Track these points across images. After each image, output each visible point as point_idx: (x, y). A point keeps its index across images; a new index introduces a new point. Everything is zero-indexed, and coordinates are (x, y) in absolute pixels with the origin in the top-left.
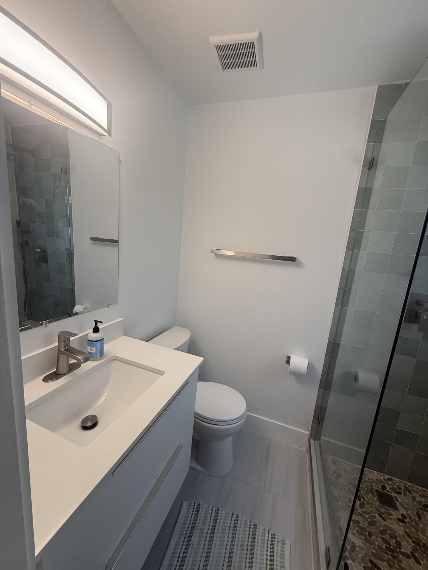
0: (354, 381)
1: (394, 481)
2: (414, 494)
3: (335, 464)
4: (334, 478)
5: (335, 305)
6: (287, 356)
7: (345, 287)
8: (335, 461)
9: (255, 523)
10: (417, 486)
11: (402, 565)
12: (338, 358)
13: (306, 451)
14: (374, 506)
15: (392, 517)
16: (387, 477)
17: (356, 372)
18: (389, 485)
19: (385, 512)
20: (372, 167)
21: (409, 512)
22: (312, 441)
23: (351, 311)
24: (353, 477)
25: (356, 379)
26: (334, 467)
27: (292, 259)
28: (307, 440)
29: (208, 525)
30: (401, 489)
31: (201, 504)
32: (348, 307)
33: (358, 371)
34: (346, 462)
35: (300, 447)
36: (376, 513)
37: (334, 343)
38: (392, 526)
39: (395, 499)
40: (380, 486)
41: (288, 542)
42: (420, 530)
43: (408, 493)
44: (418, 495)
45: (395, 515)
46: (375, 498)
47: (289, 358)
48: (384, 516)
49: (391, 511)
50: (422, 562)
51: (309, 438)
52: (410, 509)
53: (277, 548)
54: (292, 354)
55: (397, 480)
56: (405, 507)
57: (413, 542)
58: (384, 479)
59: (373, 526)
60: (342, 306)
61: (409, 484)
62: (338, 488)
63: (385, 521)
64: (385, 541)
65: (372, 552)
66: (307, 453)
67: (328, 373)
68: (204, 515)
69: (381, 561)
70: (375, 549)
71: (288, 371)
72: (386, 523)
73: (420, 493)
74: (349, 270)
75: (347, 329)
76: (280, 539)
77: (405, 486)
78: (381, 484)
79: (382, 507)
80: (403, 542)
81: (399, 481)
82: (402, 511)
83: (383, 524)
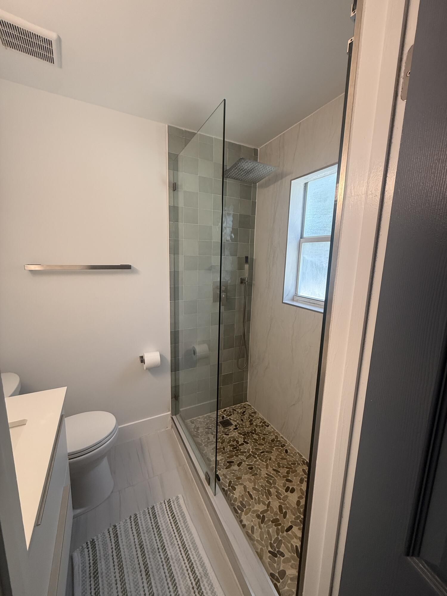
0: (193, 355)
1: (227, 410)
2: (237, 410)
3: (193, 423)
4: (195, 433)
5: (170, 301)
6: (140, 356)
7: (174, 285)
8: (193, 421)
9: (152, 506)
10: (237, 405)
11: (242, 451)
12: (180, 342)
13: (171, 428)
14: (221, 431)
15: (231, 431)
16: (223, 410)
17: (194, 347)
18: (225, 414)
19: (227, 431)
20: (176, 190)
21: (238, 421)
22: (174, 417)
23: (181, 303)
24: (206, 423)
25: (194, 353)
26: (193, 426)
27: (128, 267)
28: (170, 418)
29: (111, 545)
30: (231, 412)
31: (95, 538)
32: (179, 300)
33: (195, 346)
34: (198, 417)
35: (166, 428)
36: (223, 435)
37: (175, 331)
38: (232, 436)
39: (230, 420)
40: (220, 418)
41: (180, 496)
42: (244, 427)
43: (234, 411)
44: (239, 409)
45: (231, 428)
46: (220, 427)
47: (142, 357)
48: (227, 433)
49: (230, 428)
50: (248, 442)
51: (171, 416)
52: (237, 420)
53: (174, 506)
54: (145, 353)
55: (228, 408)
56: (235, 420)
57: (243, 435)
58: (222, 412)
59: (224, 443)
60: (175, 300)
61: (234, 406)
62: (199, 436)
63: (228, 435)
64: (231, 446)
65: (227, 457)
66: (172, 429)
67: (175, 357)
68: (102, 543)
69: (232, 458)
70: (228, 454)
71: (145, 369)
72: (229, 436)
73: (240, 407)
74: (174, 271)
75: (182, 317)
76: (174, 498)
77: (232, 409)
78: (221, 416)
79: (225, 429)
80: (239, 439)
81: (229, 408)
82: (234, 423)
83: (228, 438)
